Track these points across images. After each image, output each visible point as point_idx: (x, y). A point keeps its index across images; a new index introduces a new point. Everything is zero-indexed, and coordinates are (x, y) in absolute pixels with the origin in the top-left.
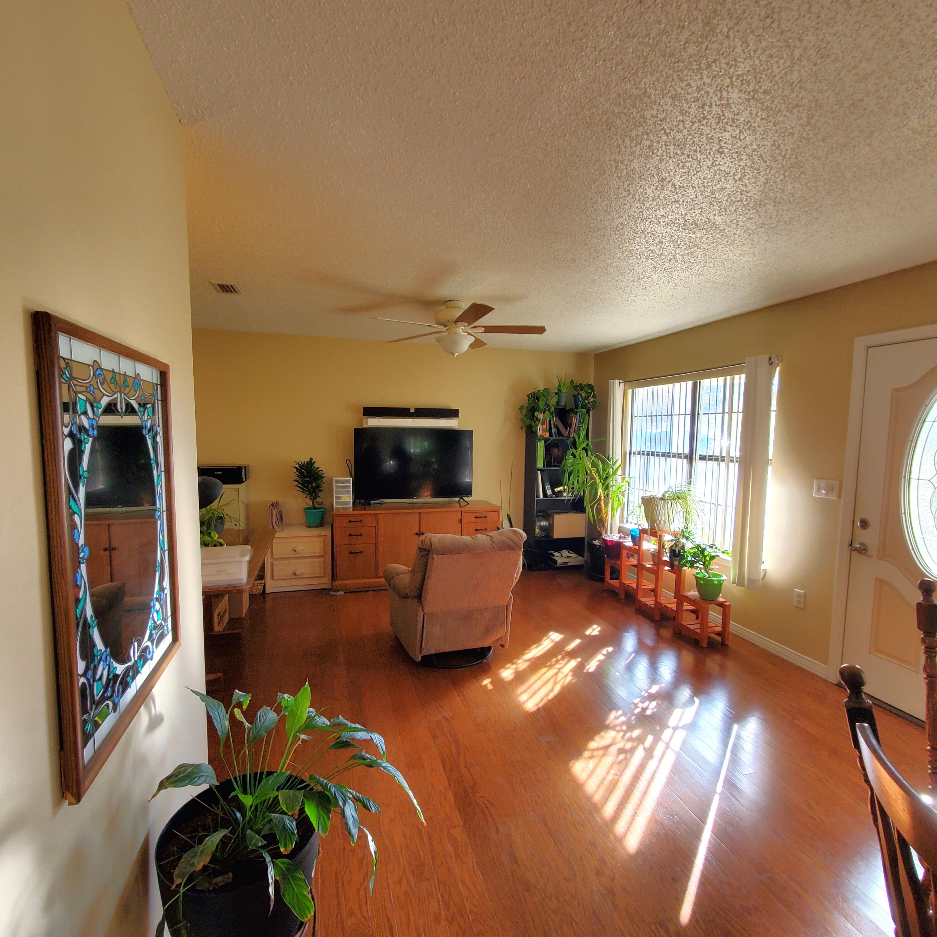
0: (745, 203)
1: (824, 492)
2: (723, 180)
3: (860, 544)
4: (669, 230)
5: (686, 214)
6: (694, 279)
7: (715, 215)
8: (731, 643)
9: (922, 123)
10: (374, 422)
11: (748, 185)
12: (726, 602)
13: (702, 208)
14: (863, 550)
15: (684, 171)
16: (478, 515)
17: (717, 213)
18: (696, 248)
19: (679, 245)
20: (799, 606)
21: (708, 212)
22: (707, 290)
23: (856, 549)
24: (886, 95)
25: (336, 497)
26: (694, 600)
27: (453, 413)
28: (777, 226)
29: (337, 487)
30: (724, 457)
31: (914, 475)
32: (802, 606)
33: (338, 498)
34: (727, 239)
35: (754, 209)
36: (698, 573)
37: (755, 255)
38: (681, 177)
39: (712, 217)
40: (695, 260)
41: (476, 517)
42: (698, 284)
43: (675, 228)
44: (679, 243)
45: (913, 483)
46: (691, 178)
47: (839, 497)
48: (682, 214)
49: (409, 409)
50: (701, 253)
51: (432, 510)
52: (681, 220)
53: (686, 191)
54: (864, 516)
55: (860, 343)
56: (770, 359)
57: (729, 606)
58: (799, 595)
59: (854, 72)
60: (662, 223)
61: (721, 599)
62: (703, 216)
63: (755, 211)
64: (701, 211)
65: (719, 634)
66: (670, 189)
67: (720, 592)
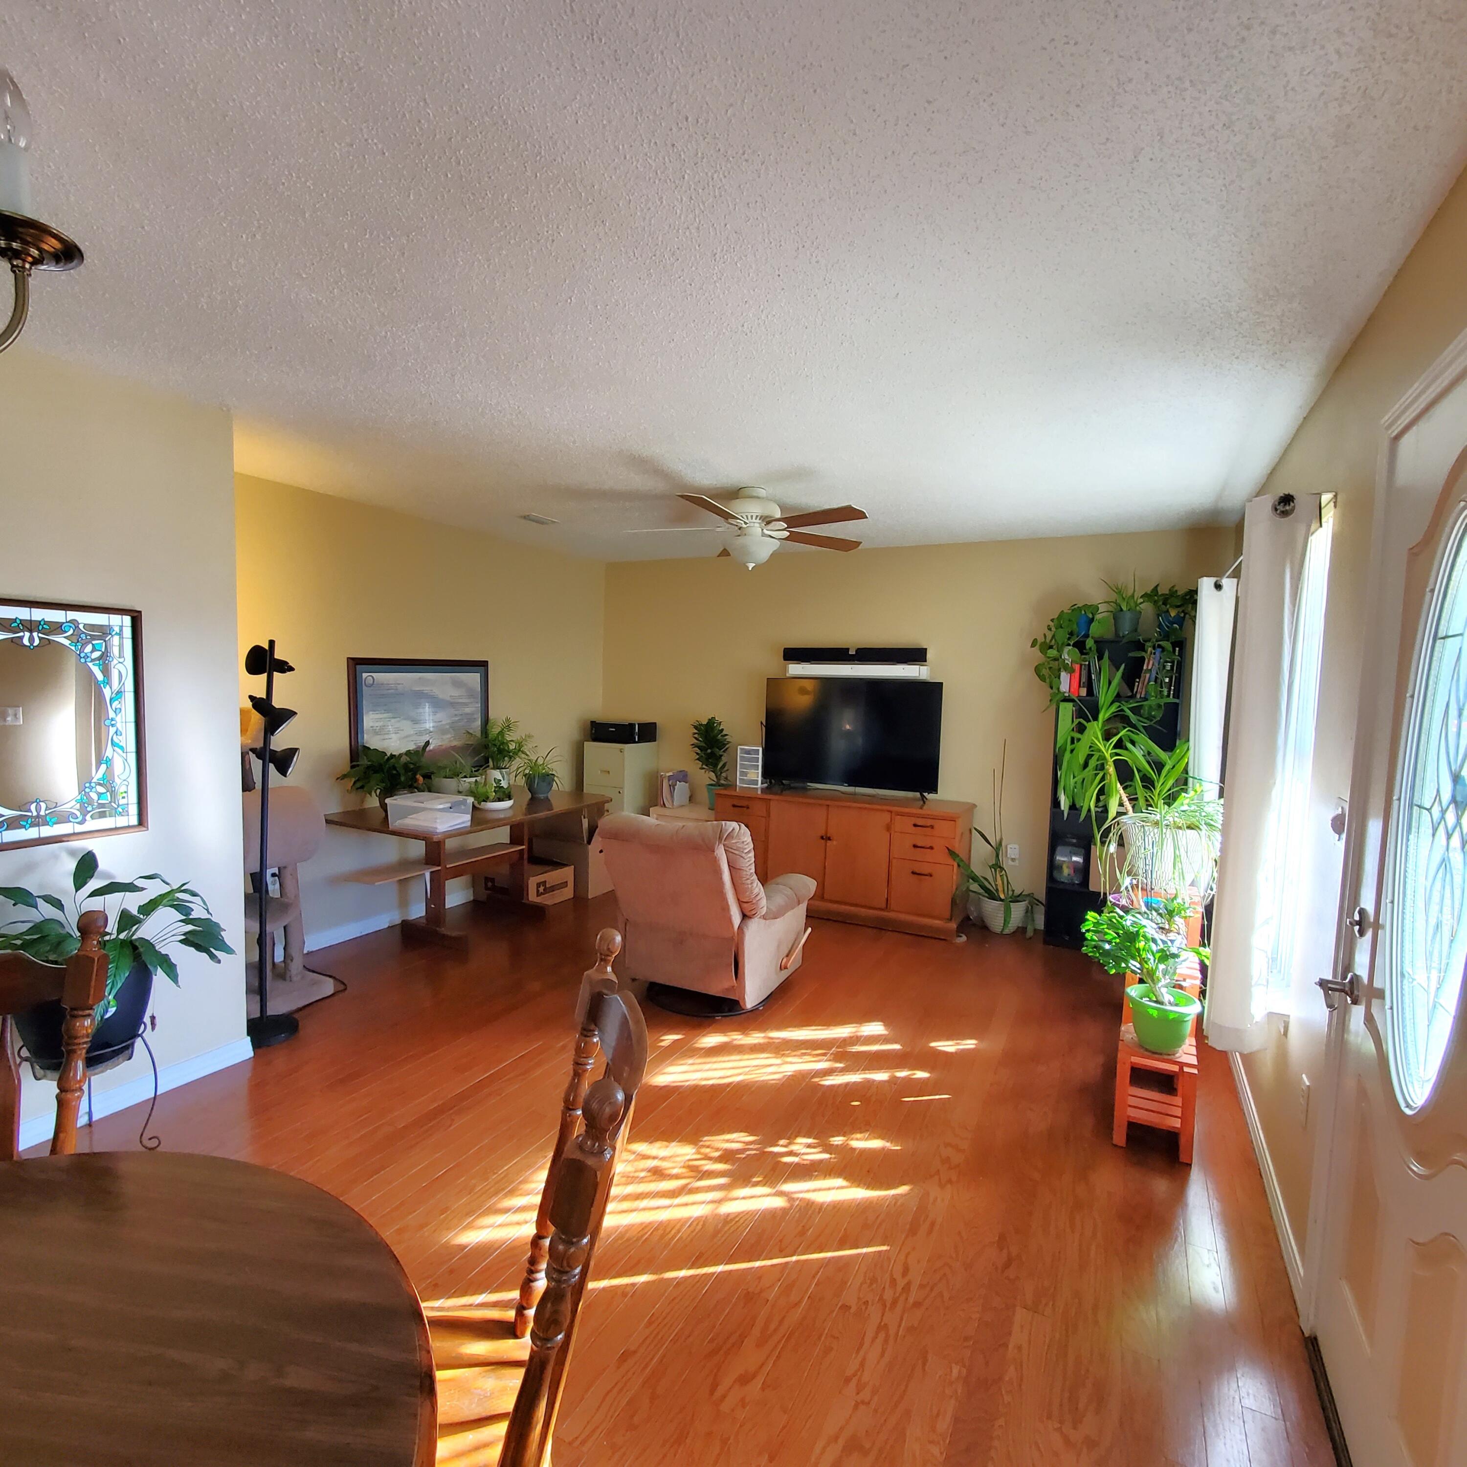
10: (796, 669)
14: (1351, 994)
16: (920, 822)
25: (741, 772)
27: (917, 655)
29: (742, 758)
33: (744, 774)
41: (915, 825)
49: (848, 649)
51: (849, 804)
55: (1383, 433)
58: (1303, 1090)
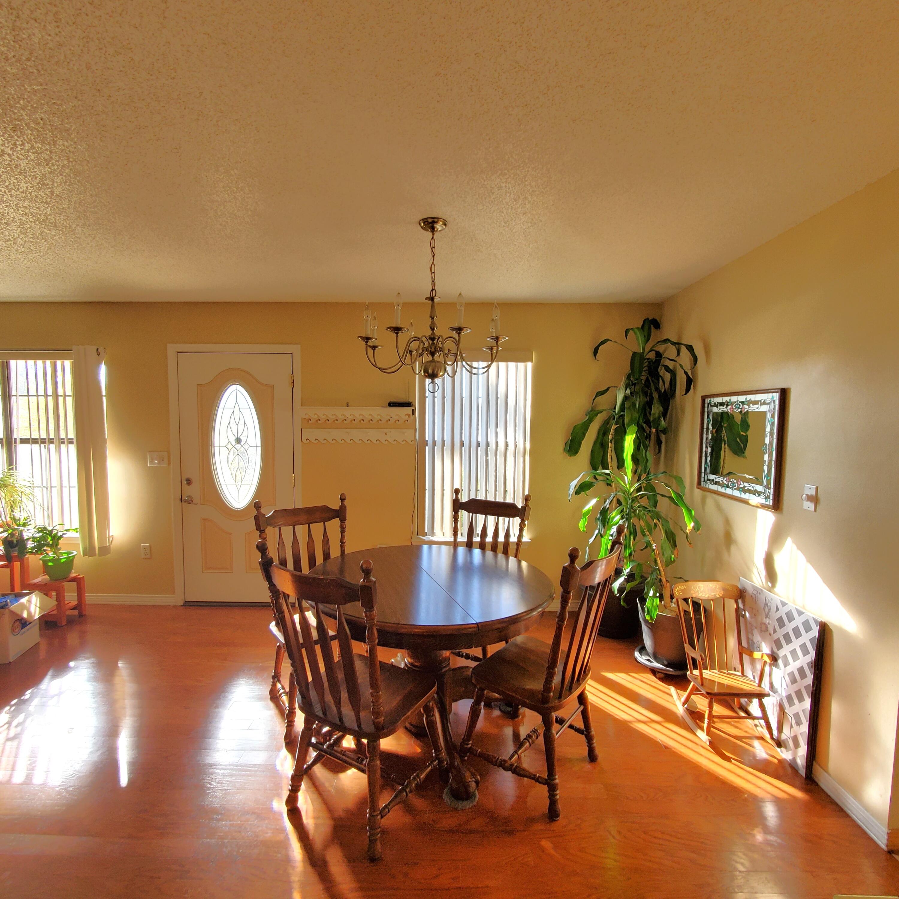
0: (109, 228)
1: (156, 462)
2: (99, 208)
3: (188, 497)
4: (24, 219)
5: (50, 215)
6: (25, 262)
7: (78, 225)
8: (88, 612)
9: (231, 233)
11: (117, 218)
12: (79, 575)
13: (68, 217)
14: (190, 501)
15: (69, 188)
17: (80, 225)
18: (43, 241)
19: (27, 232)
20: (146, 557)
21: (72, 221)
22: (34, 275)
23: (186, 501)
24: (219, 214)
26: (46, 584)
28: (125, 250)
30: (53, 439)
31: (216, 443)
32: (149, 556)
34: (78, 245)
35: (113, 234)
36: (45, 557)
37: (97, 263)
38: (63, 190)
39: (74, 226)
40: (36, 248)
42: (26, 267)
43: (31, 220)
44: (28, 231)
45: (216, 449)
46: (72, 195)
47: (169, 464)
48: (46, 213)
50: (47, 246)
52: (43, 216)
53: (61, 200)
54: (188, 476)
55: (172, 349)
56: (97, 349)
57: (83, 577)
58: (145, 548)
59: (208, 196)
60: (20, 211)
61: (73, 575)
62: (66, 222)
63: (113, 235)
64: (67, 219)
65: (74, 608)
66: (47, 193)
67: (72, 569)
